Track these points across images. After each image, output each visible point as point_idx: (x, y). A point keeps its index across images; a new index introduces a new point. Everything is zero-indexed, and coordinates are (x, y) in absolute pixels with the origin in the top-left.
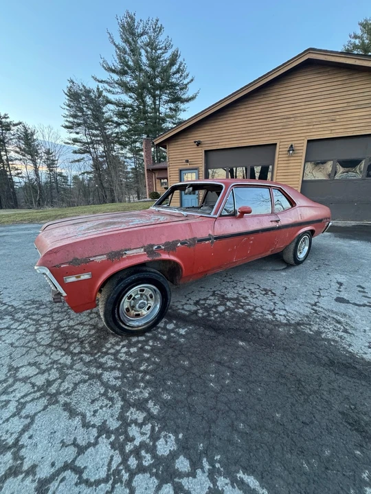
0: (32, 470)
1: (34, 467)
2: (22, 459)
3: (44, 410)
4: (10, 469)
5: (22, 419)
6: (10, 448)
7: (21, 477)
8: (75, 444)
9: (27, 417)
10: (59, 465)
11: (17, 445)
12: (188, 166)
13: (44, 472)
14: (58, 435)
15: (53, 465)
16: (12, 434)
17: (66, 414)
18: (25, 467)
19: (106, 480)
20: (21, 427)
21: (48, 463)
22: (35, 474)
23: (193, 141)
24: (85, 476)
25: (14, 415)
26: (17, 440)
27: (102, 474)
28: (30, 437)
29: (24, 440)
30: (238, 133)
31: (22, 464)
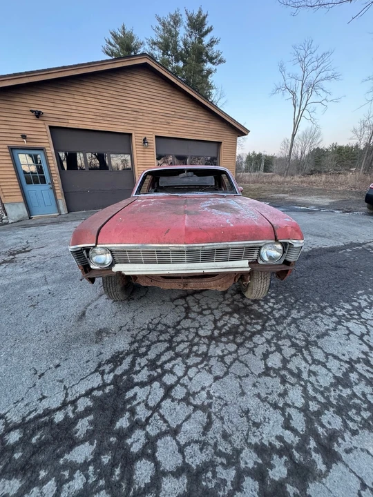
0: (365, 353)
1: (363, 352)
2: (359, 358)
3: (322, 349)
4: (366, 364)
5: (329, 360)
6: (352, 366)
7: (370, 359)
8: (348, 335)
9: (327, 358)
10: (361, 342)
11: (350, 362)
12: (25, 144)
13: (366, 349)
14: (342, 342)
15: (361, 344)
16: (341, 366)
17: (326, 338)
18: (364, 357)
19: (366, 327)
20: (335, 361)
21: (360, 346)
22: (368, 352)
23: (29, 109)
24: (365, 333)
25: (325, 367)
26: (346, 362)
27: (363, 327)
28: (344, 355)
29: (346, 358)
30: (91, 113)
31: (362, 359)
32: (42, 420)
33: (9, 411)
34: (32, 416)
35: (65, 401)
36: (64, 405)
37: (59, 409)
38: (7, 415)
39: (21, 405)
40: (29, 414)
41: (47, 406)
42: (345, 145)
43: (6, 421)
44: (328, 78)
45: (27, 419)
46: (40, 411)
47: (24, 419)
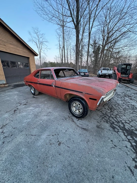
32: (135, 148)
33: (131, 157)
34: (134, 150)
35: (128, 141)
36: (129, 142)
37: (131, 143)
38: (133, 158)
39: (129, 153)
40: (133, 151)
41: (130, 146)
42: (53, 62)
43: (135, 158)
44: (45, 41)
45: (135, 152)
46: (132, 148)
47: (134, 153)
